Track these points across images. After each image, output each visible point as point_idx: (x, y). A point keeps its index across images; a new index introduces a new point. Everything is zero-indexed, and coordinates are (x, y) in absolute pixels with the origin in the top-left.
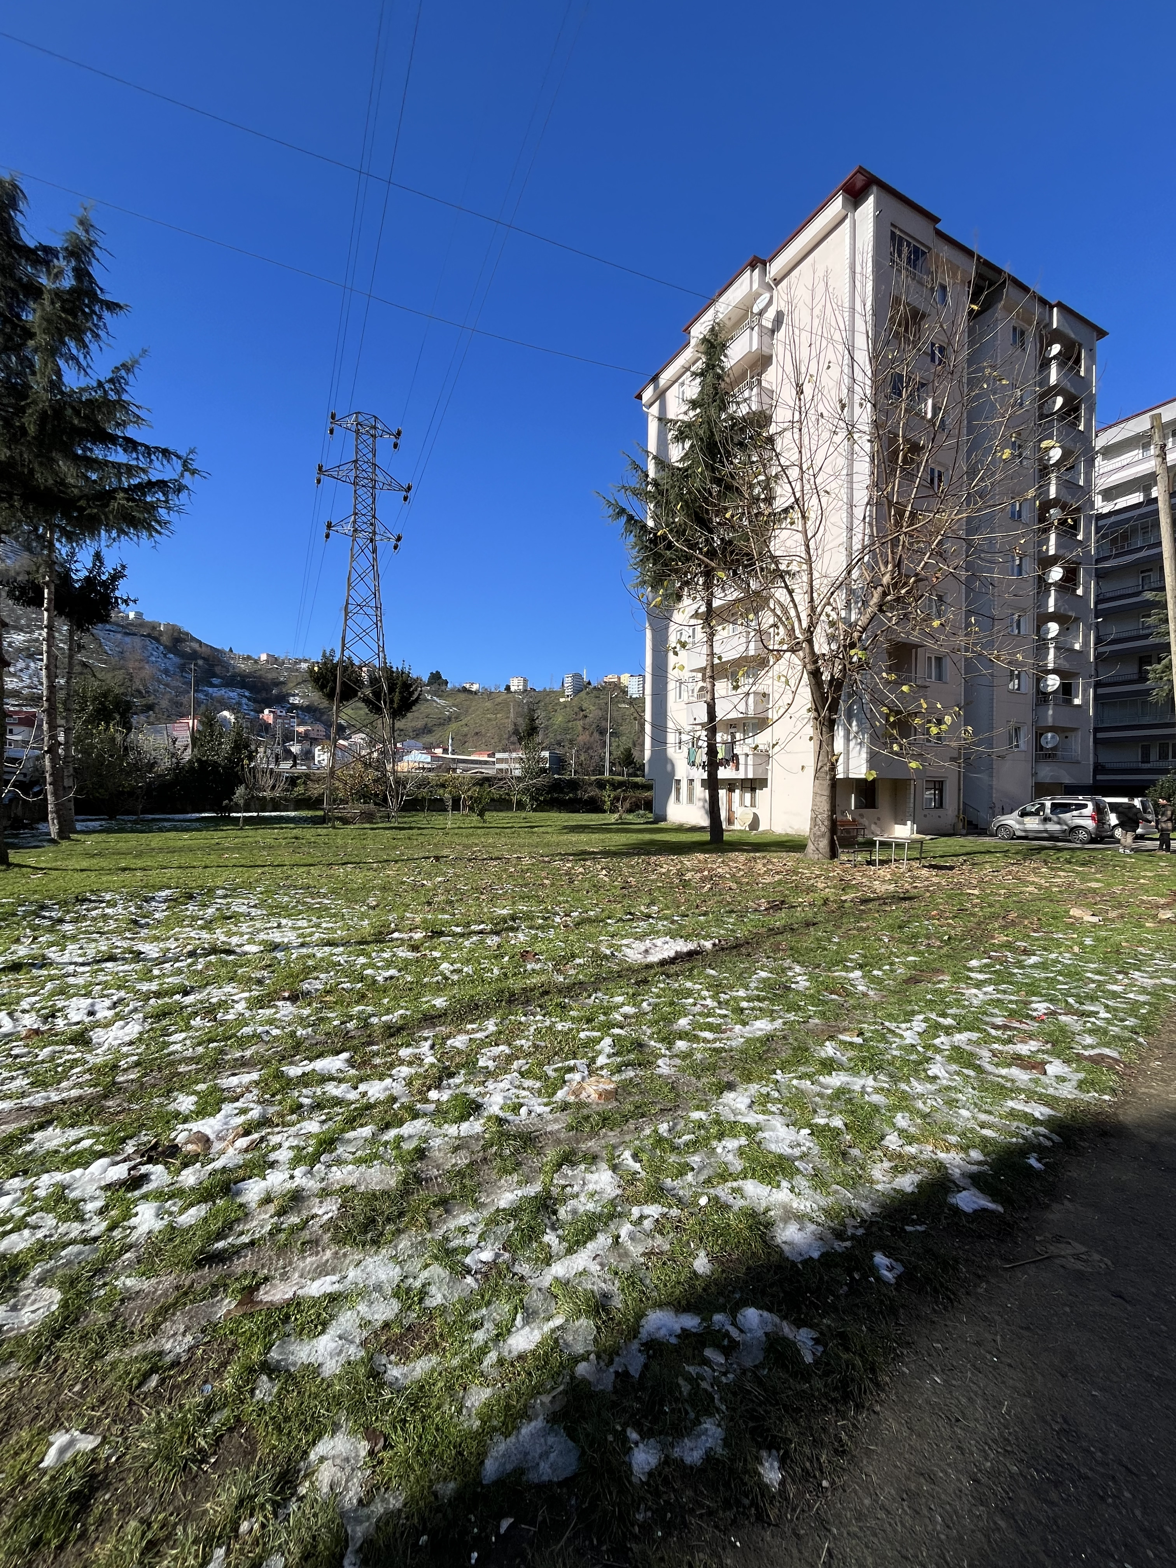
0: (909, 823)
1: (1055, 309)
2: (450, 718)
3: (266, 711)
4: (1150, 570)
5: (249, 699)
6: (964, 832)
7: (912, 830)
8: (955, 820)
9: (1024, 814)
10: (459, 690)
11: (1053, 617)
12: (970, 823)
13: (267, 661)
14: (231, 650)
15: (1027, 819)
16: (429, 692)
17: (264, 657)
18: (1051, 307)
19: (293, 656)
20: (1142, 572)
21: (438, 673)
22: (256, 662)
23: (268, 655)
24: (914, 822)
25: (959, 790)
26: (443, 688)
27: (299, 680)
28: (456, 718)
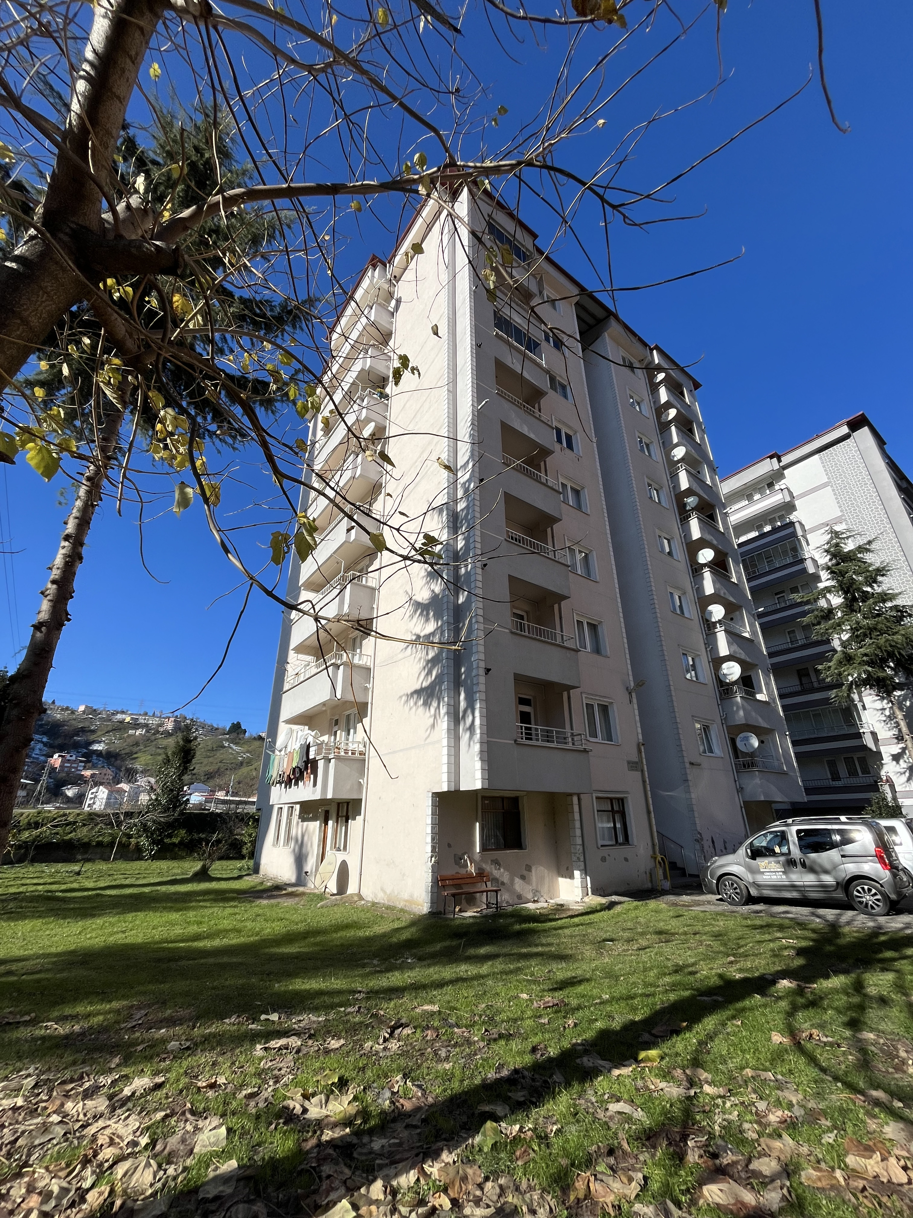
0: (577, 873)
1: (655, 352)
2: (242, 763)
3: (56, 756)
4: (783, 592)
5: (45, 744)
6: (667, 885)
7: (584, 887)
8: (650, 864)
9: (756, 853)
10: (255, 739)
11: (715, 599)
12: (673, 866)
13: (84, 712)
14: (53, 702)
15: (762, 863)
16: (227, 740)
17: (82, 708)
18: (651, 350)
19: (111, 709)
20: (776, 594)
21: (239, 724)
22: (73, 712)
23: (87, 707)
24: (585, 872)
25: (649, 812)
26: (241, 736)
27: (109, 728)
28: (248, 763)
